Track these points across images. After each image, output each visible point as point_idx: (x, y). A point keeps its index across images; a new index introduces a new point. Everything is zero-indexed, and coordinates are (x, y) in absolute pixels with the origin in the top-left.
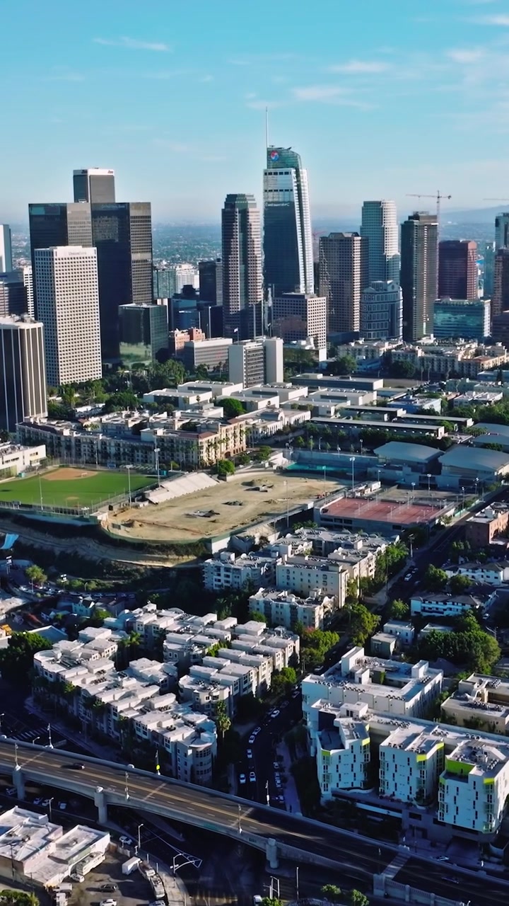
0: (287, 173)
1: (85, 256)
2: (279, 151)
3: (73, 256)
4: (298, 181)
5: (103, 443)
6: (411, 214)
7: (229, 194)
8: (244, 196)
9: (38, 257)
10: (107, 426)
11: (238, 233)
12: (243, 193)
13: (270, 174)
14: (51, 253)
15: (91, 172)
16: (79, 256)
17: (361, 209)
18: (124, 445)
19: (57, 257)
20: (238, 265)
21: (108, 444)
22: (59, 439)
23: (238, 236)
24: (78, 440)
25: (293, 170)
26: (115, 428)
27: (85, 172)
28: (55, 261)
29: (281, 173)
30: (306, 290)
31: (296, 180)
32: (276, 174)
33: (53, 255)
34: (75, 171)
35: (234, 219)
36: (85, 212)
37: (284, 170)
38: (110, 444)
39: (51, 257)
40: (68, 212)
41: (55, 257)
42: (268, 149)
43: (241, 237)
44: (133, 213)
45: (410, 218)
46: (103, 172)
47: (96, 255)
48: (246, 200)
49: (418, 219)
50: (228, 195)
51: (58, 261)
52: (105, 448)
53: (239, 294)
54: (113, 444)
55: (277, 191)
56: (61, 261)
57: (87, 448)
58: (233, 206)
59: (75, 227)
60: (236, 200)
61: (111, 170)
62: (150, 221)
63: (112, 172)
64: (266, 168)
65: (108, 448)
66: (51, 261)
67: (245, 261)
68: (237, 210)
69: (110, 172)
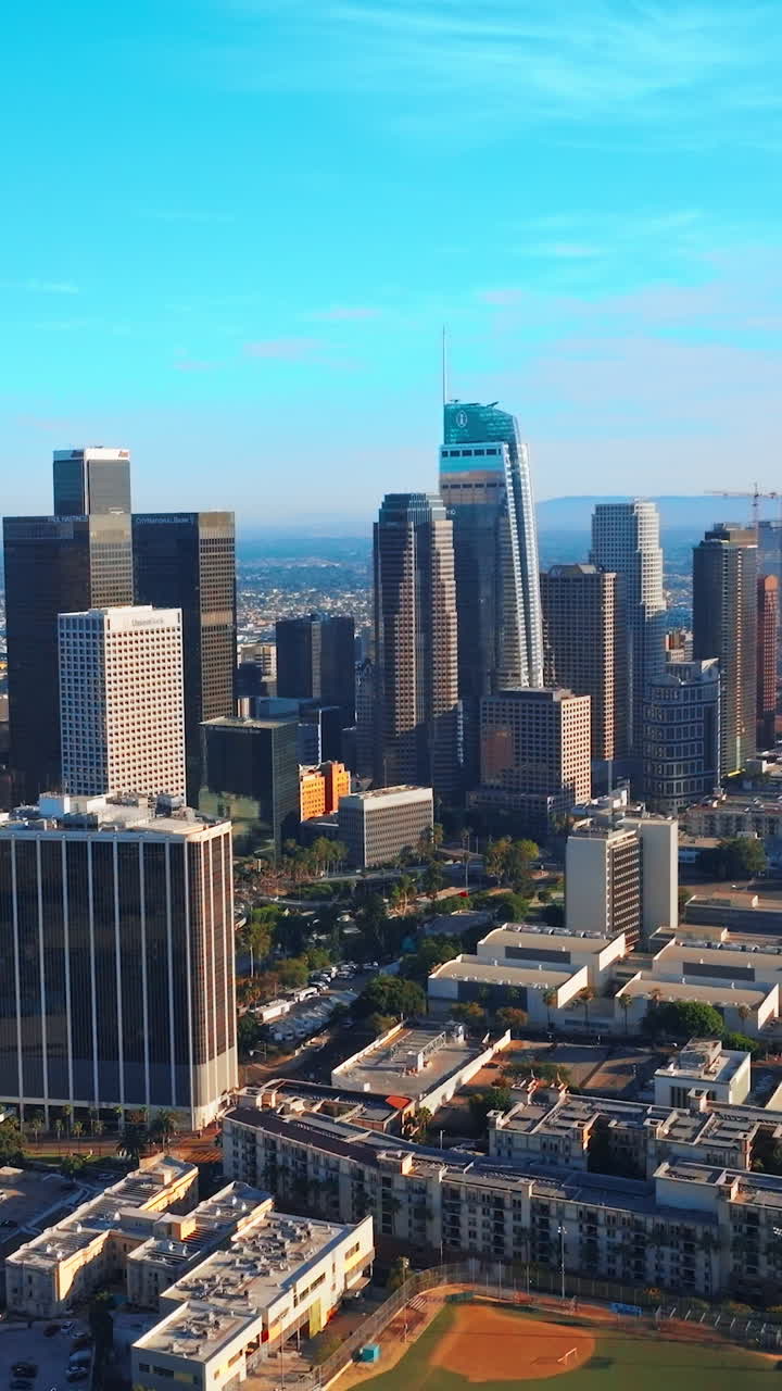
0: (492, 452)
1: (160, 627)
2: (472, 411)
3: (139, 629)
4: (513, 467)
5: (540, 1209)
6: (710, 529)
7: (388, 493)
8: (422, 496)
9: (65, 631)
10: (510, 1140)
11: (413, 571)
12: (421, 492)
13: (456, 454)
14: (98, 624)
15: (91, 455)
16: (149, 628)
17: (590, 519)
18: (610, 1220)
19: (111, 632)
20: (413, 635)
21: (553, 1211)
22: (388, 1182)
23: (413, 576)
24: (450, 1194)
25: (506, 446)
26: (538, 1147)
27: (81, 453)
28: (107, 641)
29: (479, 453)
30: (530, 680)
31: (509, 466)
32: (466, 453)
33: (102, 628)
34: (55, 452)
35: (405, 542)
36: (122, 532)
37: (485, 446)
38: (561, 1212)
39: (97, 632)
40: (91, 534)
41: (106, 631)
42: (446, 407)
43: (419, 578)
44: (205, 533)
45: (708, 535)
46: (110, 454)
47: (180, 625)
48: (427, 504)
49: (728, 539)
50: (386, 496)
51: (112, 640)
52: (545, 1224)
53: (414, 691)
54: (571, 1213)
55: (470, 486)
56: (118, 640)
57: (480, 1218)
58: (403, 518)
59: (104, 563)
60: (406, 507)
61: (124, 451)
62: (233, 549)
63: (125, 455)
64: (442, 443)
65: (553, 1223)
66: (97, 641)
67: (426, 627)
68: (412, 525)
69: (121, 454)
